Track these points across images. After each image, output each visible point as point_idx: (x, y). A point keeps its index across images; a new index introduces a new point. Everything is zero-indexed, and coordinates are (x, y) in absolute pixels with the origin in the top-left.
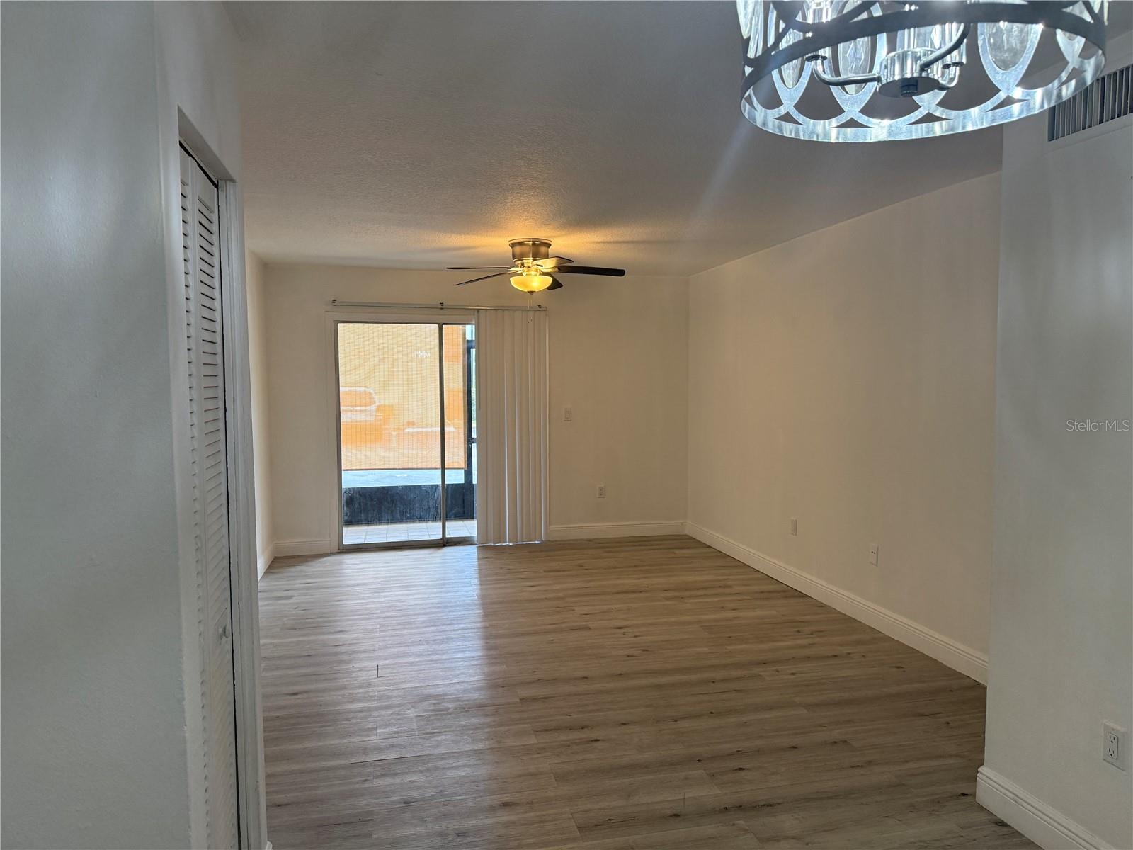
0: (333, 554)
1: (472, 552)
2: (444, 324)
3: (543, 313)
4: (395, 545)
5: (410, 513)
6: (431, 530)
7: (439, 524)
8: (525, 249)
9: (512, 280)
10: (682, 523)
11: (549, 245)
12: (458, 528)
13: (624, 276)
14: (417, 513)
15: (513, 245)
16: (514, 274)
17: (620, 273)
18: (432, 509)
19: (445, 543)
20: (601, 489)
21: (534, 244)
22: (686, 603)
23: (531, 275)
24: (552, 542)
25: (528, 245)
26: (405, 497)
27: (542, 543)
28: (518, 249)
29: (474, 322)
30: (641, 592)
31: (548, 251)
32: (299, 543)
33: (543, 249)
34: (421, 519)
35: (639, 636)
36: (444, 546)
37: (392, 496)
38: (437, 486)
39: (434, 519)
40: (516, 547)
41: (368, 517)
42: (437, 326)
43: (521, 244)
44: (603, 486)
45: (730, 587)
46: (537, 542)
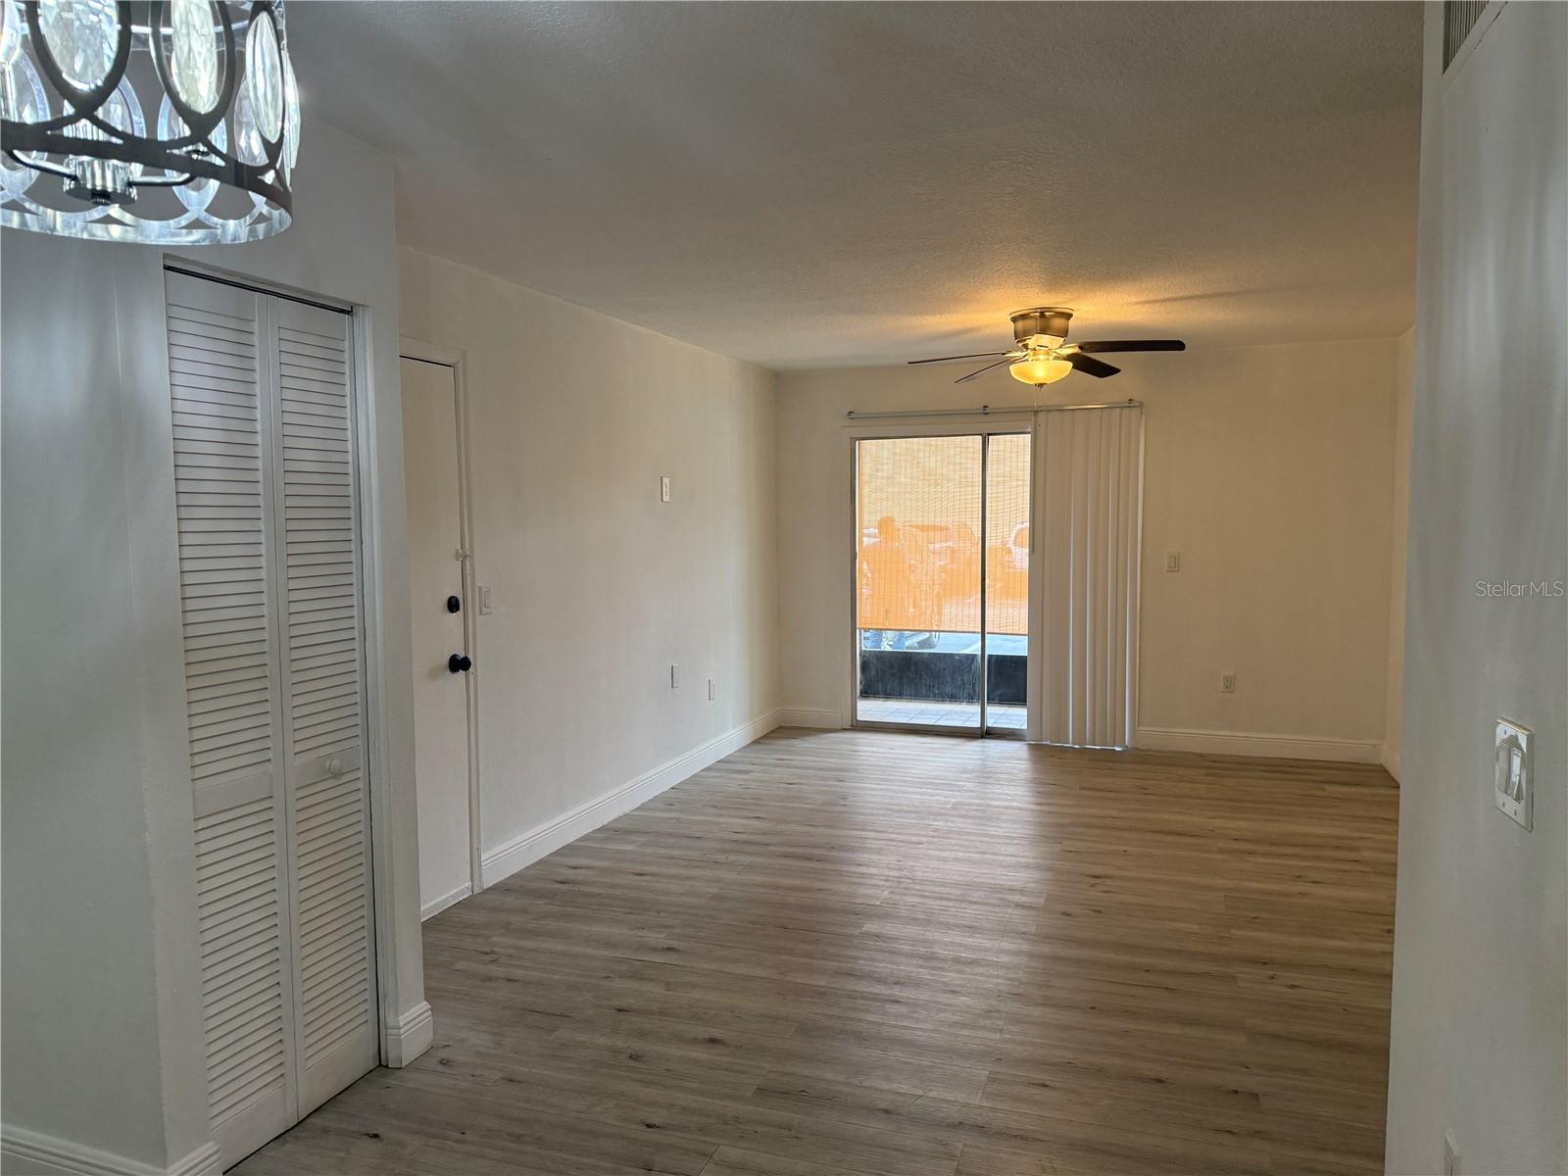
0: (844, 730)
1: (1018, 750)
2: (989, 435)
3: (1135, 412)
4: (918, 728)
5: (938, 689)
6: (965, 714)
7: (977, 708)
8: (1030, 323)
9: (1012, 368)
10: (1374, 746)
11: (1069, 316)
12: (1003, 716)
13: (1185, 351)
14: (948, 690)
15: (1014, 320)
16: (1013, 361)
17: (1178, 346)
18: (967, 686)
19: (986, 733)
20: (1227, 679)
21: (1042, 315)
22: (1248, 861)
23: (1038, 360)
24: (1142, 750)
25: (1035, 317)
26: (933, 666)
27: (1126, 750)
28: (1020, 324)
29: (1029, 430)
30: (1193, 836)
31: (1068, 324)
32: (806, 712)
33: (1058, 323)
34: (953, 698)
35: (1115, 892)
36: (982, 737)
37: (916, 664)
38: (975, 656)
39: (971, 699)
40: (1084, 751)
41: (886, 689)
42: (980, 437)
43: (1023, 317)
44: (1231, 674)
45: (1356, 849)
46: (1117, 749)
